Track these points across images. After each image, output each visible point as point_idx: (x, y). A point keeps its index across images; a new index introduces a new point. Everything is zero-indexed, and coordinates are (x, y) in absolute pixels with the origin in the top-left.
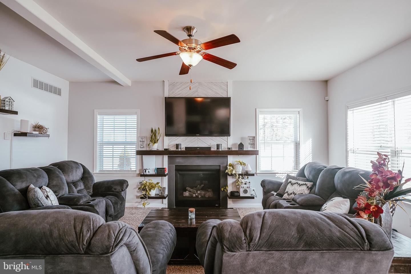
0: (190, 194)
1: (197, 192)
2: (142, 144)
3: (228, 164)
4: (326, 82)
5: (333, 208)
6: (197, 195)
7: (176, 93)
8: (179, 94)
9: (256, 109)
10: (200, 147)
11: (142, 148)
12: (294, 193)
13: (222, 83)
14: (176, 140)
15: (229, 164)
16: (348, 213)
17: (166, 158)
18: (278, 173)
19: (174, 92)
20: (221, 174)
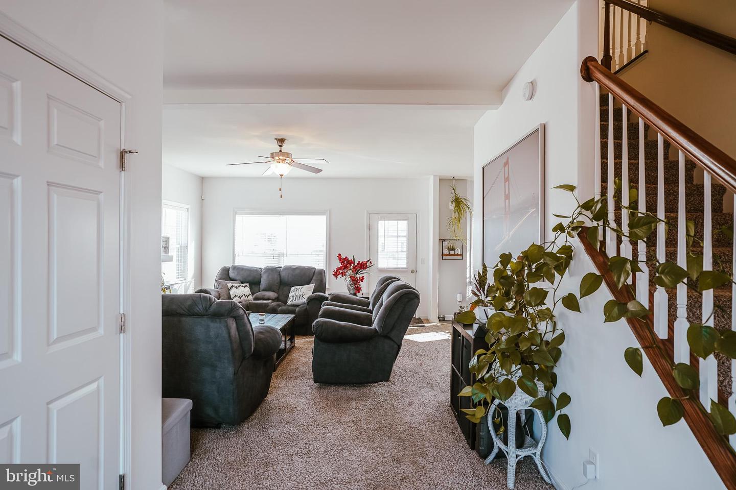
12: (244, 295)
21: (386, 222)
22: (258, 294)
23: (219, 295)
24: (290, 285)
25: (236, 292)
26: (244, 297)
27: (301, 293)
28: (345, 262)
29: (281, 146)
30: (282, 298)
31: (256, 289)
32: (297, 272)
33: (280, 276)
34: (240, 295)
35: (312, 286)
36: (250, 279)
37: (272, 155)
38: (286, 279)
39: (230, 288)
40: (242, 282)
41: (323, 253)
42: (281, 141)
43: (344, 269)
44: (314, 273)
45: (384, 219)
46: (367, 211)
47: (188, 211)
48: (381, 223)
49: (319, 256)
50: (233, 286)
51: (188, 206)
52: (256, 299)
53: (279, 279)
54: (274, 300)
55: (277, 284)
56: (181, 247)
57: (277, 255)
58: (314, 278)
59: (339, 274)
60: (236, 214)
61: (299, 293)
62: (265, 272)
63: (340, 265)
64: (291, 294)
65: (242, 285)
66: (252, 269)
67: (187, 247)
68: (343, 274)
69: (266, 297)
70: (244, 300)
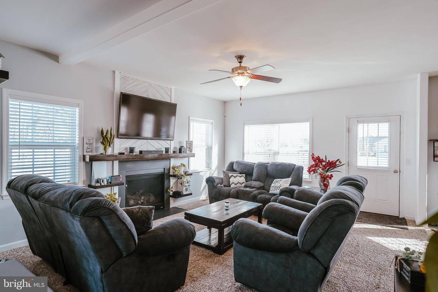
0: (134, 201)
1: (140, 198)
2: (88, 147)
3: (171, 166)
4: (225, 103)
5: (285, 184)
6: (142, 201)
7: (127, 89)
8: (131, 91)
9: (189, 117)
10: (149, 150)
11: (89, 152)
12: (239, 183)
13: (167, 88)
14: (127, 142)
15: (173, 166)
16: (289, 186)
17: (116, 163)
18: (202, 172)
19: (125, 88)
20: (165, 177)
21: (366, 125)
22: (249, 183)
23: (222, 181)
24: (274, 178)
25: (234, 180)
26: (239, 184)
27: (279, 185)
28: (317, 161)
29: (240, 62)
30: (266, 187)
31: (249, 178)
32: (280, 167)
33: (267, 171)
34: (236, 182)
35: (289, 180)
36: (245, 171)
37: (233, 70)
38: (271, 172)
39: (230, 177)
40: (241, 173)
41: (307, 153)
42: (240, 58)
43: (316, 166)
44: (293, 169)
45: (363, 122)
46: (346, 116)
47: (212, 124)
48: (360, 126)
49: (304, 155)
50: (232, 176)
51: (212, 121)
52: (246, 186)
53: (266, 172)
54: (258, 188)
55: (263, 176)
56: (208, 147)
57: (273, 154)
58: (293, 173)
59: (312, 171)
60: (245, 125)
61: (278, 185)
62: (256, 166)
63: (314, 163)
64: (272, 185)
65: (239, 175)
66: (248, 164)
67: (211, 148)
68: (315, 171)
69: (252, 186)
70: (239, 186)
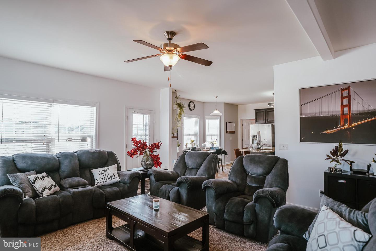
29: (170, 39)
42: (171, 34)
